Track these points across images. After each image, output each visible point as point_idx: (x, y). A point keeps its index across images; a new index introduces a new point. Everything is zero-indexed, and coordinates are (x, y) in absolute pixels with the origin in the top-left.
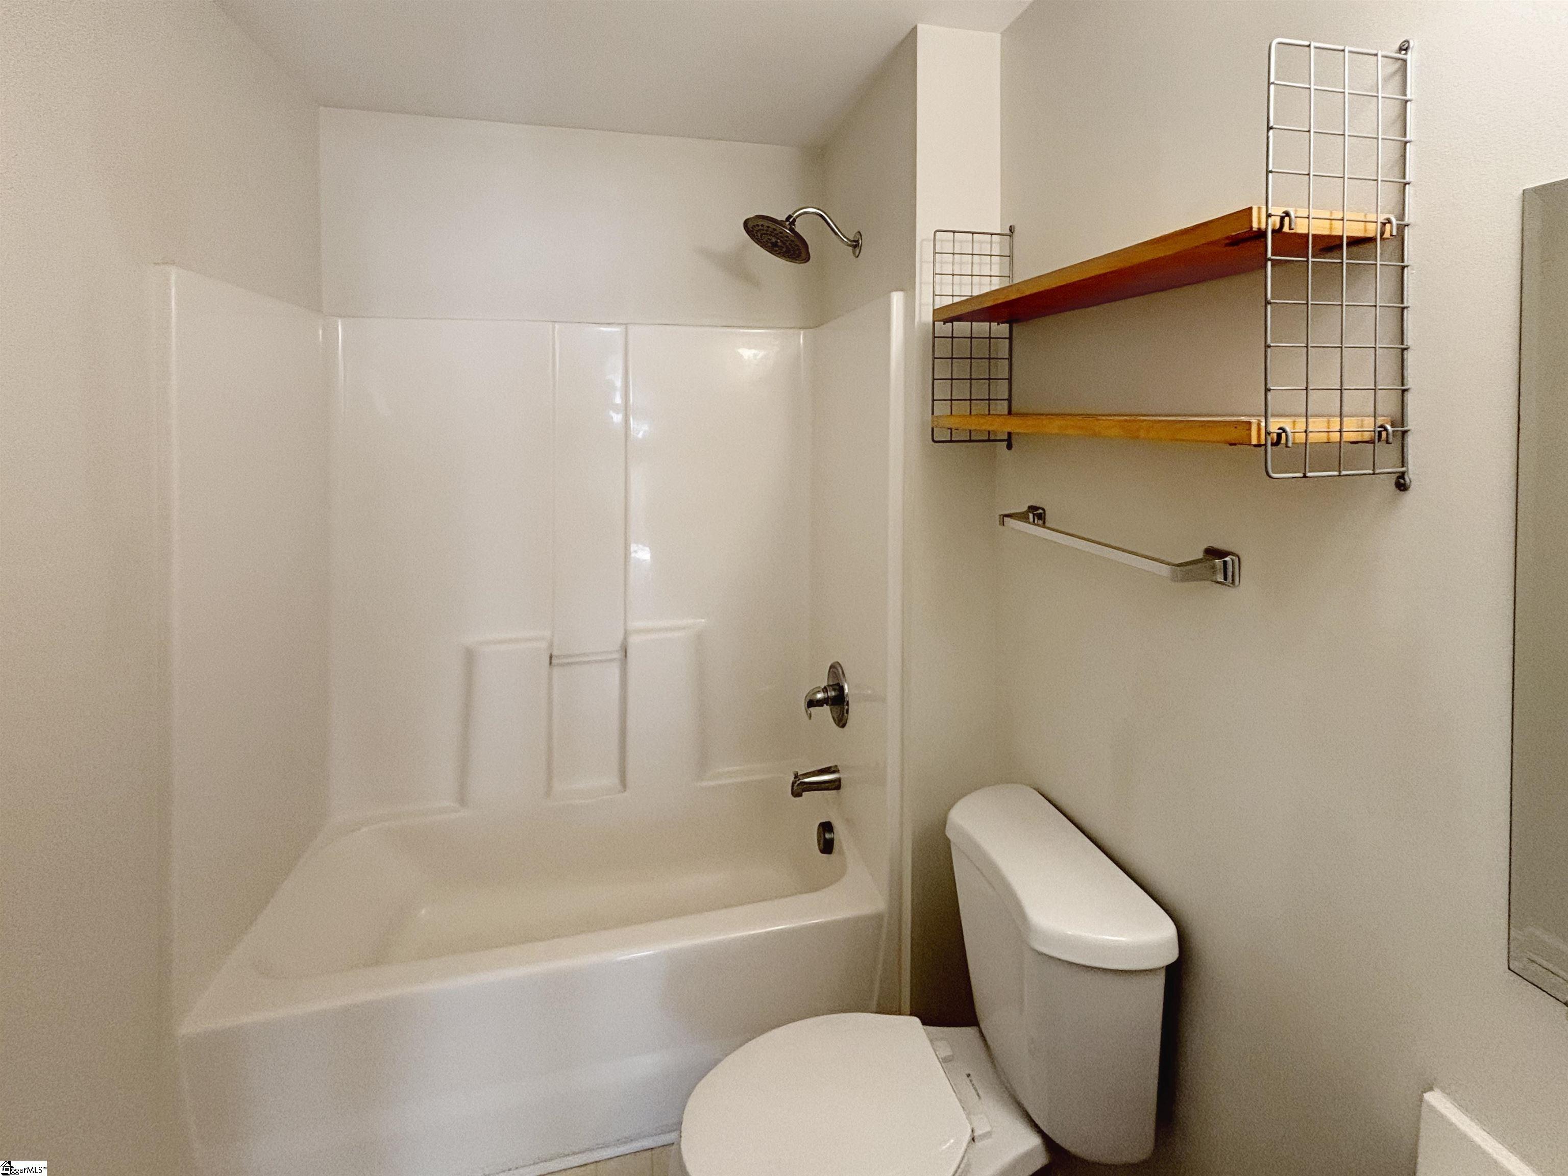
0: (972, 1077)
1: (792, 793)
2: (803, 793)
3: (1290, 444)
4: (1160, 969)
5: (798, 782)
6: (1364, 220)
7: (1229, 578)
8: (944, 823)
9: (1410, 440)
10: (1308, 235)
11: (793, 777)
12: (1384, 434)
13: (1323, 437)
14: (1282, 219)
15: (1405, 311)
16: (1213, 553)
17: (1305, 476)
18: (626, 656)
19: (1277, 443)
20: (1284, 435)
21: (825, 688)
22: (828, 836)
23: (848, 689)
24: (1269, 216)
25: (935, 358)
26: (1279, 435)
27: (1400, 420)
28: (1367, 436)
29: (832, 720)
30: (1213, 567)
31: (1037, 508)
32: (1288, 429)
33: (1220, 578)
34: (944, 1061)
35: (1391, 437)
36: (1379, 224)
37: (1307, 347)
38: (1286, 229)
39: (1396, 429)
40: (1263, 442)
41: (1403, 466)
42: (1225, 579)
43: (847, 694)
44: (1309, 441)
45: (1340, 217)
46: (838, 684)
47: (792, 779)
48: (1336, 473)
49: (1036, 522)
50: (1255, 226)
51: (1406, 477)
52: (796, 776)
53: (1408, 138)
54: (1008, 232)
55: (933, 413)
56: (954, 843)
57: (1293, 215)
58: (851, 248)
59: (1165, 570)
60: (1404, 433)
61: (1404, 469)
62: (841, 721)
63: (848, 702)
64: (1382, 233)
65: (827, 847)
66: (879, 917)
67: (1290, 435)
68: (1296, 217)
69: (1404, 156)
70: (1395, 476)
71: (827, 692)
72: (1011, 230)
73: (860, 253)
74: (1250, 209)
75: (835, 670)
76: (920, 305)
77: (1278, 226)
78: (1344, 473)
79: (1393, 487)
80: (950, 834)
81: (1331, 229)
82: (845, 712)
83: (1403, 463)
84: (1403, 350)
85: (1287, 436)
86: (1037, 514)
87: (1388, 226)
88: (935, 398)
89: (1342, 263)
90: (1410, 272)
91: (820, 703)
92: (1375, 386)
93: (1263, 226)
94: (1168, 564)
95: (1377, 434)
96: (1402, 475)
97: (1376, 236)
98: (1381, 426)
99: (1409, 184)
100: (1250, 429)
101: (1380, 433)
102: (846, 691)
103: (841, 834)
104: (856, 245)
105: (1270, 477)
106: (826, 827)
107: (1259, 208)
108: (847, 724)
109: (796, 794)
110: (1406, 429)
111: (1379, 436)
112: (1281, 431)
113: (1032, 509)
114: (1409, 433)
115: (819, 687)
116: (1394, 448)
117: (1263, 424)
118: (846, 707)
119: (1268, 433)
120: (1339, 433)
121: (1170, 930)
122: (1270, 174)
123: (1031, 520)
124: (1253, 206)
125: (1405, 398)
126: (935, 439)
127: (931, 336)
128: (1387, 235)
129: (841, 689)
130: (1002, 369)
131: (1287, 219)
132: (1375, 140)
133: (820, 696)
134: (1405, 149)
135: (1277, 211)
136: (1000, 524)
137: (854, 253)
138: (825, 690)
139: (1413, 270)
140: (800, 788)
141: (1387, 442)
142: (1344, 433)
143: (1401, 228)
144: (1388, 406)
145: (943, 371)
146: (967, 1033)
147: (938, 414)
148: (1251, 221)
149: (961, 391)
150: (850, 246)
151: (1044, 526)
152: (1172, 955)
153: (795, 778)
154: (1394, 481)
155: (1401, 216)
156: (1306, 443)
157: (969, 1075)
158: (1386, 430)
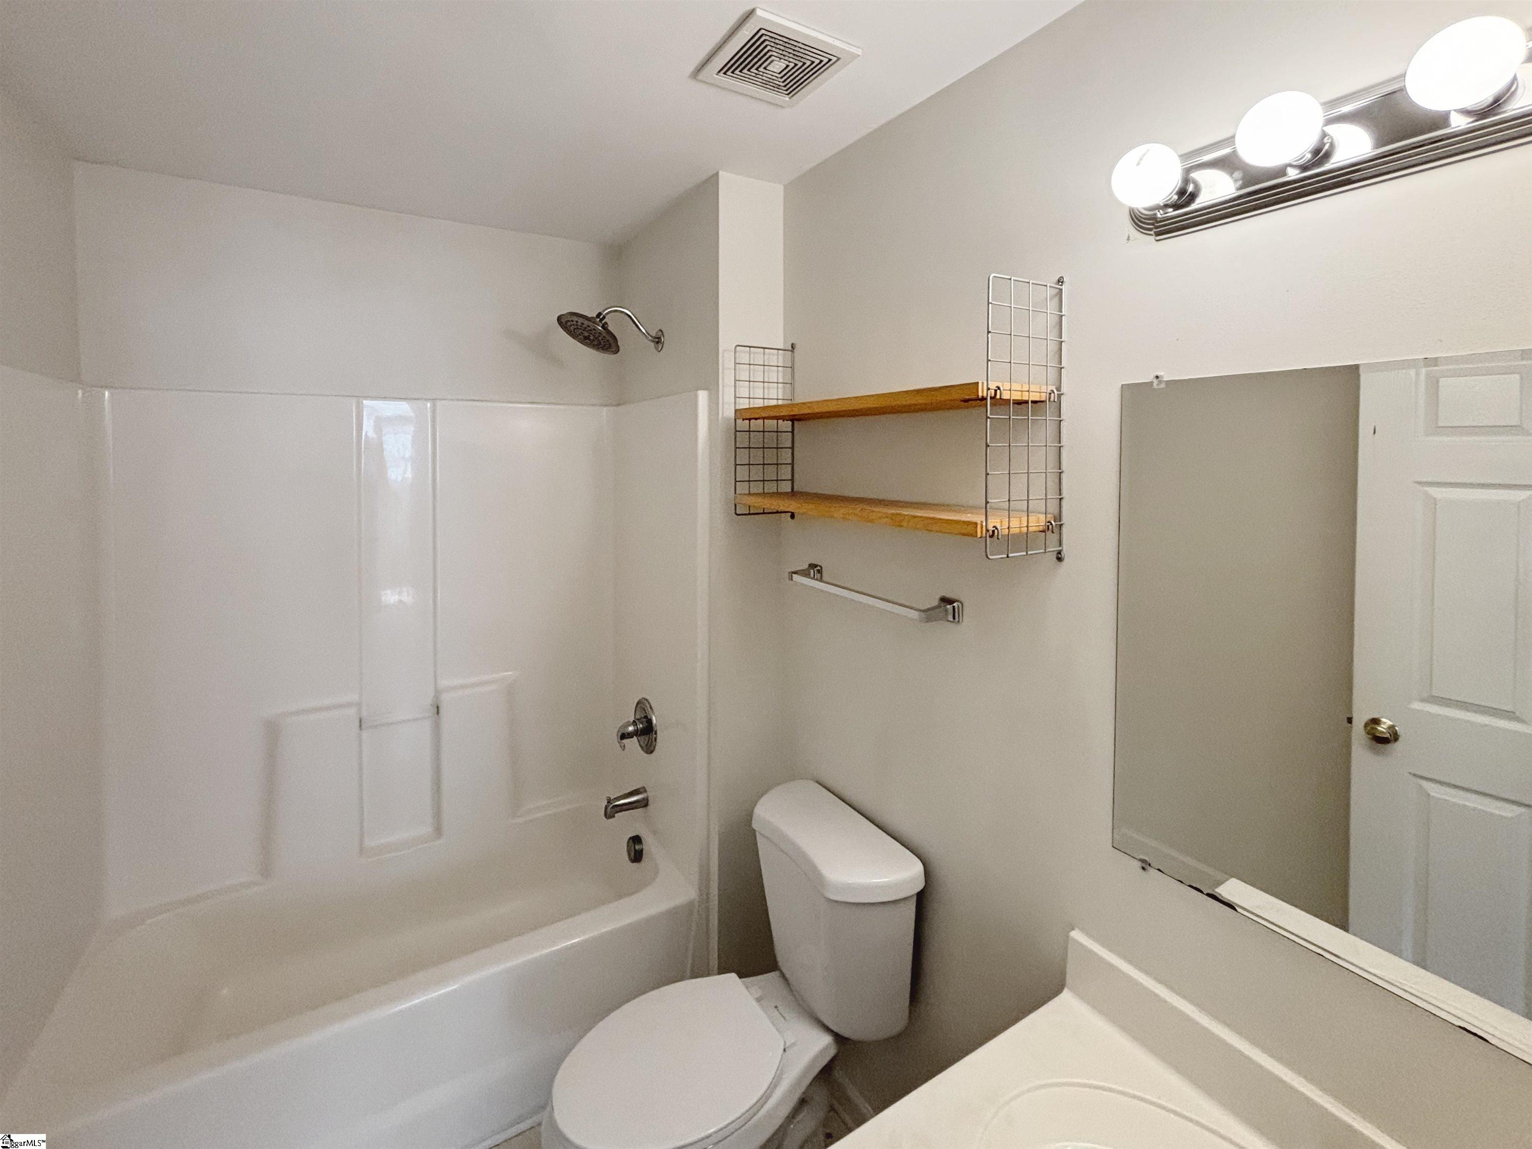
0: (780, 1008)
1: (606, 815)
2: (616, 815)
3: (1000, 537)
4: (913, 895)
5: (611, 806)
6: (1039, 391)
7: (956, 616)
8: (749, 817)
9: (1064, 530)
10: (1010, 400)
11: (606, 801)
12: (1050, 527)
13: (1017, 531)
14: (996, 391)
15: (1061, 448)
16: (946, 601)
17: (1008, 557)
18: (438, 713)
19: (992, 536)
20: (996, 531)
21: (634, 721)
22: (637, 847)
23: (656, 720)
24: (988, 389)
25: (736, 448)
26: (993, 531)
27: (1059, 517)
28: (1041, 528)
29: (639, 748)
30: (946, 611)
31: (816, 566)
32: (998, 527)
33: (950, 618)
34: (758, 1000)
35: (1054, 527)
36: (1048, 394)
37: (1009, 474)
38: (998, 397)
39: (1057, 523)
40: (984, 535)
41: (1060, 547)
42: (954, 618)
43: (655, 724)
44: (1011, 533)
45: (1027, 389)
46: (646, 717)
47: (605, 803)
48: (1025, 553)
49: (816, 577)
50: (980, 394)
51: (1062, 553)
52: (609, 801)
53: (1063, 339)
54: (790, 348)
55: (735, 493)
56: (759, 832)
57: (1002, 389)
58: (652, 344)
59: (914, 614)
60: (1061, 525)
61: (1061, 548)
62: (649, 749)
63: (656, 731)
64: (1050, 398)
65: (637, 856)
66: (691, 904)
67: (1000, 531)
68: (1003, 390)
69: (1061, 349)
70: (1056, 553)
71: (637, 725)
72: (792, 347)
73: (662, 349)
74: (978, 383)
75: (642, 705)
76: (723, 403)
77: (993, 395)
78: (1029, 553)
79: (1055, 559)
80: (755, 825)
81: (1022, 396)
82: (654, 740)
83: (1060, 544)
84: (1060, 473)
85: (998, 533)
86: (815, 570)
87: (1052, 394)
88: (737, 480)
89: (1028, 419)
90: (1064, 424)
91: (629, 736)
92: (1046, 496)
93: (985, 395)
94: (916, 610)
95: (1047, 527)
96: (1059, 553)
97: (1046, 400)
98: (1049, 522)
99: (1063, 368)
100: (976, 527)
101: (1048, 526)
102: (654, 721)
103: (650, 845)
104: (658, 340)
105: (989, 559)
106: (636, 840)
107: (983, 383)
108: (655, 751)
109: (609, 815)
110: (1062, 523)
111: (1047, 529)
112: (994, 529)
113: (812, 566)
114: (1064, 526)
115: (629, 722)
116: (1055, 536)
117: (984, 524)
118: (655, 736)
119: (987, 531)
120: (1026, 528)
121: (919, 867)
122: (989, 362)
123: (812, 576)
124: (979, 382)
125: (1062, 504)
126: (737, 513)
127: (733, 431)
128: (1052, 399)
129: (649, 721)
130: (786, 456)
131: (998, 391)
132: (1046, 340)
133: (631, 728)
134: (1061, 346)
135: (993, 386)
136: (789, 580)
137: (656, 348)
138: (634, 723)
139: (1065, 422)
140: (612, 810)
141: (1053, 532)
142: (1029, 528)
143: (1059, 396)
144: (1053, 508)
145: (743, 456)
146: (773, 976)
147: (740, 492)
148: (978, 392)
149: (757, 473)
150: (653, 342)
151: (821, 580)
152: (920, 885)
153: (608, 802)
154: (1055, 556)
155: (1059, 389)
156: (1008, 535)
157: (776, 1007)
158: (1051, 524)
